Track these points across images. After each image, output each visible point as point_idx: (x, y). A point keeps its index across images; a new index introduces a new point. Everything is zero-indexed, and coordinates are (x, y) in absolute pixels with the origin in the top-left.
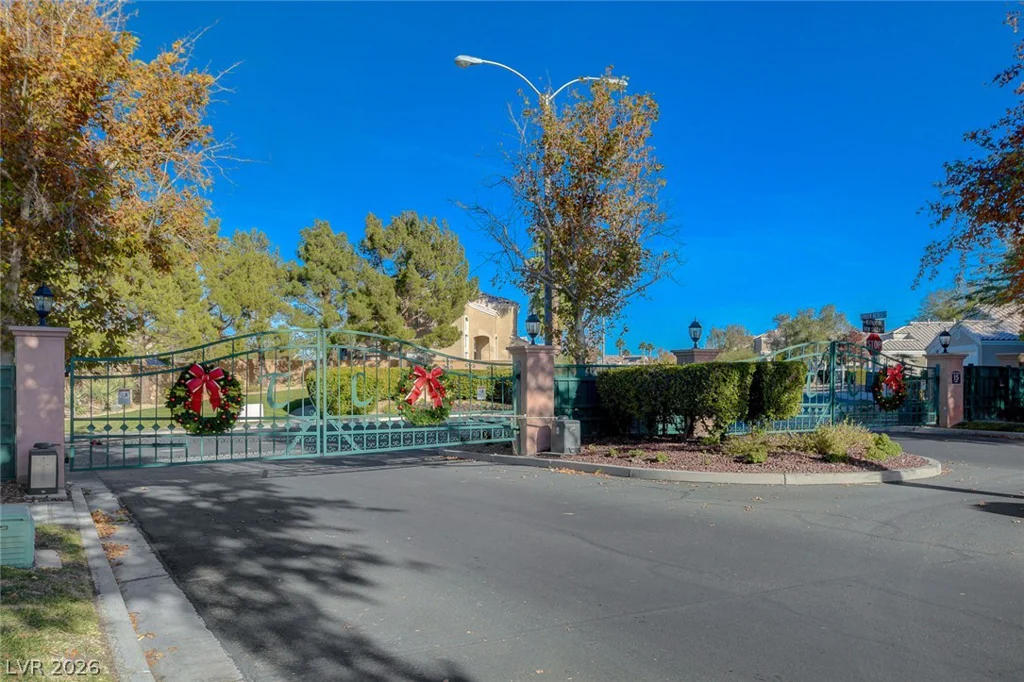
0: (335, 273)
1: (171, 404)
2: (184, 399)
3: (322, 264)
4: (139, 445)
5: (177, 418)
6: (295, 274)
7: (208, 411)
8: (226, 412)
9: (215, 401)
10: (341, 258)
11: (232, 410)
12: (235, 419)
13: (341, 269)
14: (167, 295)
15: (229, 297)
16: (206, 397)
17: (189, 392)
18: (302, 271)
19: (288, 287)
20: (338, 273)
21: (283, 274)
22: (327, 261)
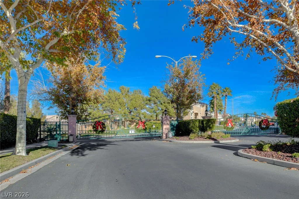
0: (157, 99)
1: (93, 128)
2: (95, 127)
3: (154, 96)
4: (93, 135)
5: (94, 130)
6: (148, 99)
7: (100, 129)
8: (103, 130)
9: (101, 127)
10: (158, 95)
11: (104, 129)
12: (104, 131)
13: (158, 98)
14: (116, 106)
15: (131, 105)
16: (99, 127)
17: (96, 126)
18: (149, 98)
19: (146, 102)
20: (158, 99)
21: (145, 99)
22: (155, 96)
